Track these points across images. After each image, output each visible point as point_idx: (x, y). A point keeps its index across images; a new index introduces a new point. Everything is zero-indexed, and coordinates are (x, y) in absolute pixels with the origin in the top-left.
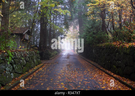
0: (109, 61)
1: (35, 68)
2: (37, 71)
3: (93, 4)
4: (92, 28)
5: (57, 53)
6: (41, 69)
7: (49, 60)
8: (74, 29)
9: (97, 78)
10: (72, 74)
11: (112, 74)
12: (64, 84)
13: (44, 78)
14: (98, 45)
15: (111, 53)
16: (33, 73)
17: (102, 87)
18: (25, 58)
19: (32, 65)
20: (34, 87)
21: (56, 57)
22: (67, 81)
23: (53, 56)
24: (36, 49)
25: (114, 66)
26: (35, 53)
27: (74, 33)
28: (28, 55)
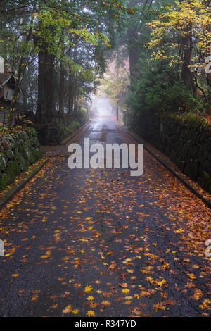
0: (196, 160)
1: (27, 173)
2: (33, 180)
3: (163, 24)
4: (160, 72)
5: (78, 124)
6: (41, 173)
7: (59, 144)
8: (117, 67)
9: (166, 202)
10: (112, 189)
11: (201, 191)
12: (93, 220)
13: (49, 201)
14: (172, 115)
15: (200, 143)
16: (23, 186)
17: (176, 229)
18: (5, 153)
19: (21, 166)
20: (26, 227)
21: (75, 135)
22: (99, 211)
23: (70, 133)
24: (29, 125)
25: (205, 172)
26: (28, 134)
27: (117, 76)
28: (11, 145)
